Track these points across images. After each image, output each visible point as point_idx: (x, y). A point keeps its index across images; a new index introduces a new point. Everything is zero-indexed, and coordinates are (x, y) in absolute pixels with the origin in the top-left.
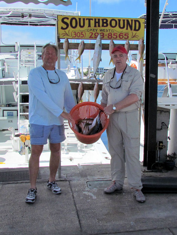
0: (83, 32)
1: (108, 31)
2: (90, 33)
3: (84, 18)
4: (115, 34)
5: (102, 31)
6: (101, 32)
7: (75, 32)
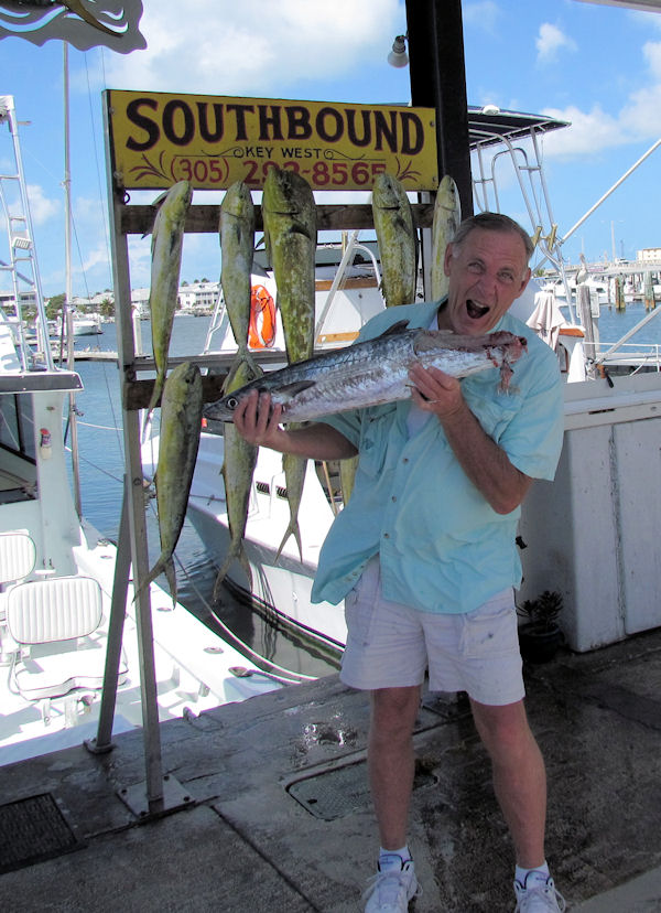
0: (216, 159)
1: (311, 155)
2: (245, 164)
3: (217, 102)
4: (339, 168)
5: (291, 155)
6: (288, 159)
7: (187, 161)
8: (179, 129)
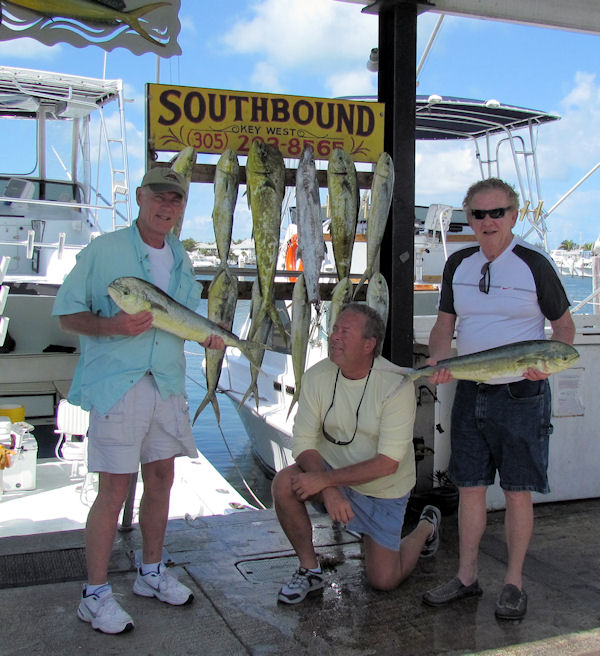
0: (220, 133)
1: (288, 133)
2: (240, 137)
3: (223, 94)
5: (273, 133)
6: (271, 135)
7: (199, 133)
8: (195, 111)
